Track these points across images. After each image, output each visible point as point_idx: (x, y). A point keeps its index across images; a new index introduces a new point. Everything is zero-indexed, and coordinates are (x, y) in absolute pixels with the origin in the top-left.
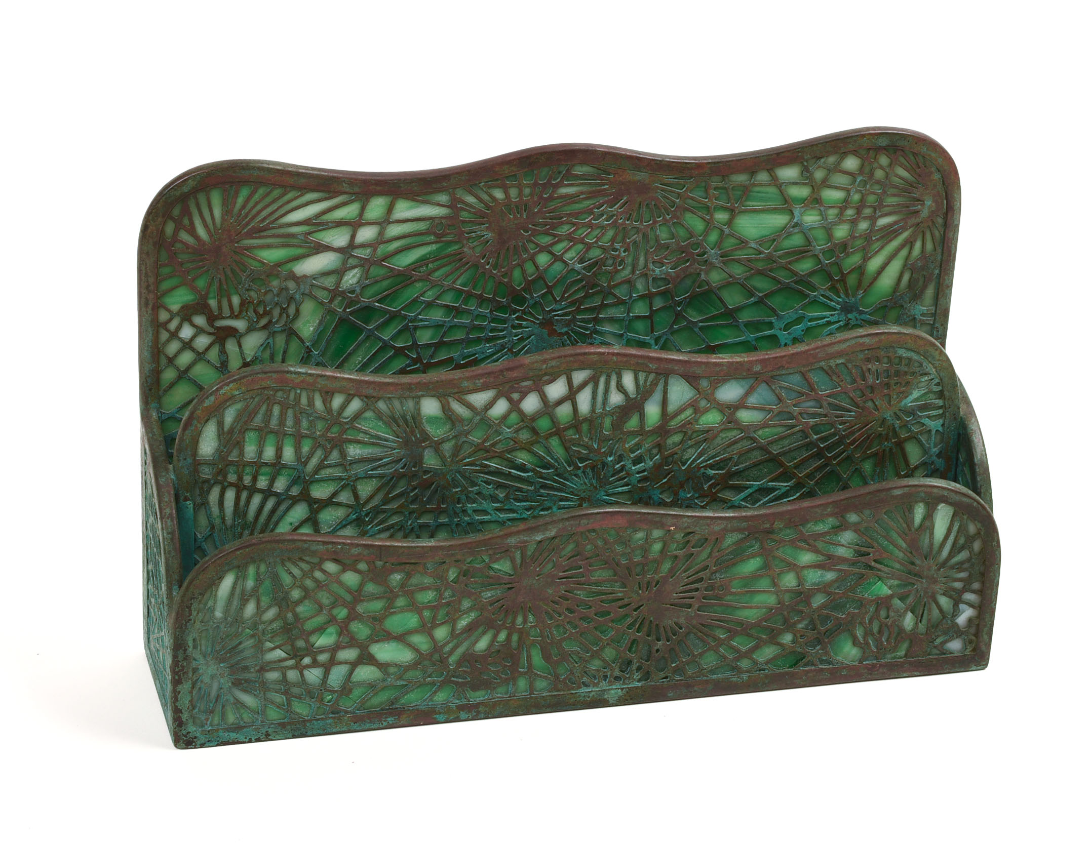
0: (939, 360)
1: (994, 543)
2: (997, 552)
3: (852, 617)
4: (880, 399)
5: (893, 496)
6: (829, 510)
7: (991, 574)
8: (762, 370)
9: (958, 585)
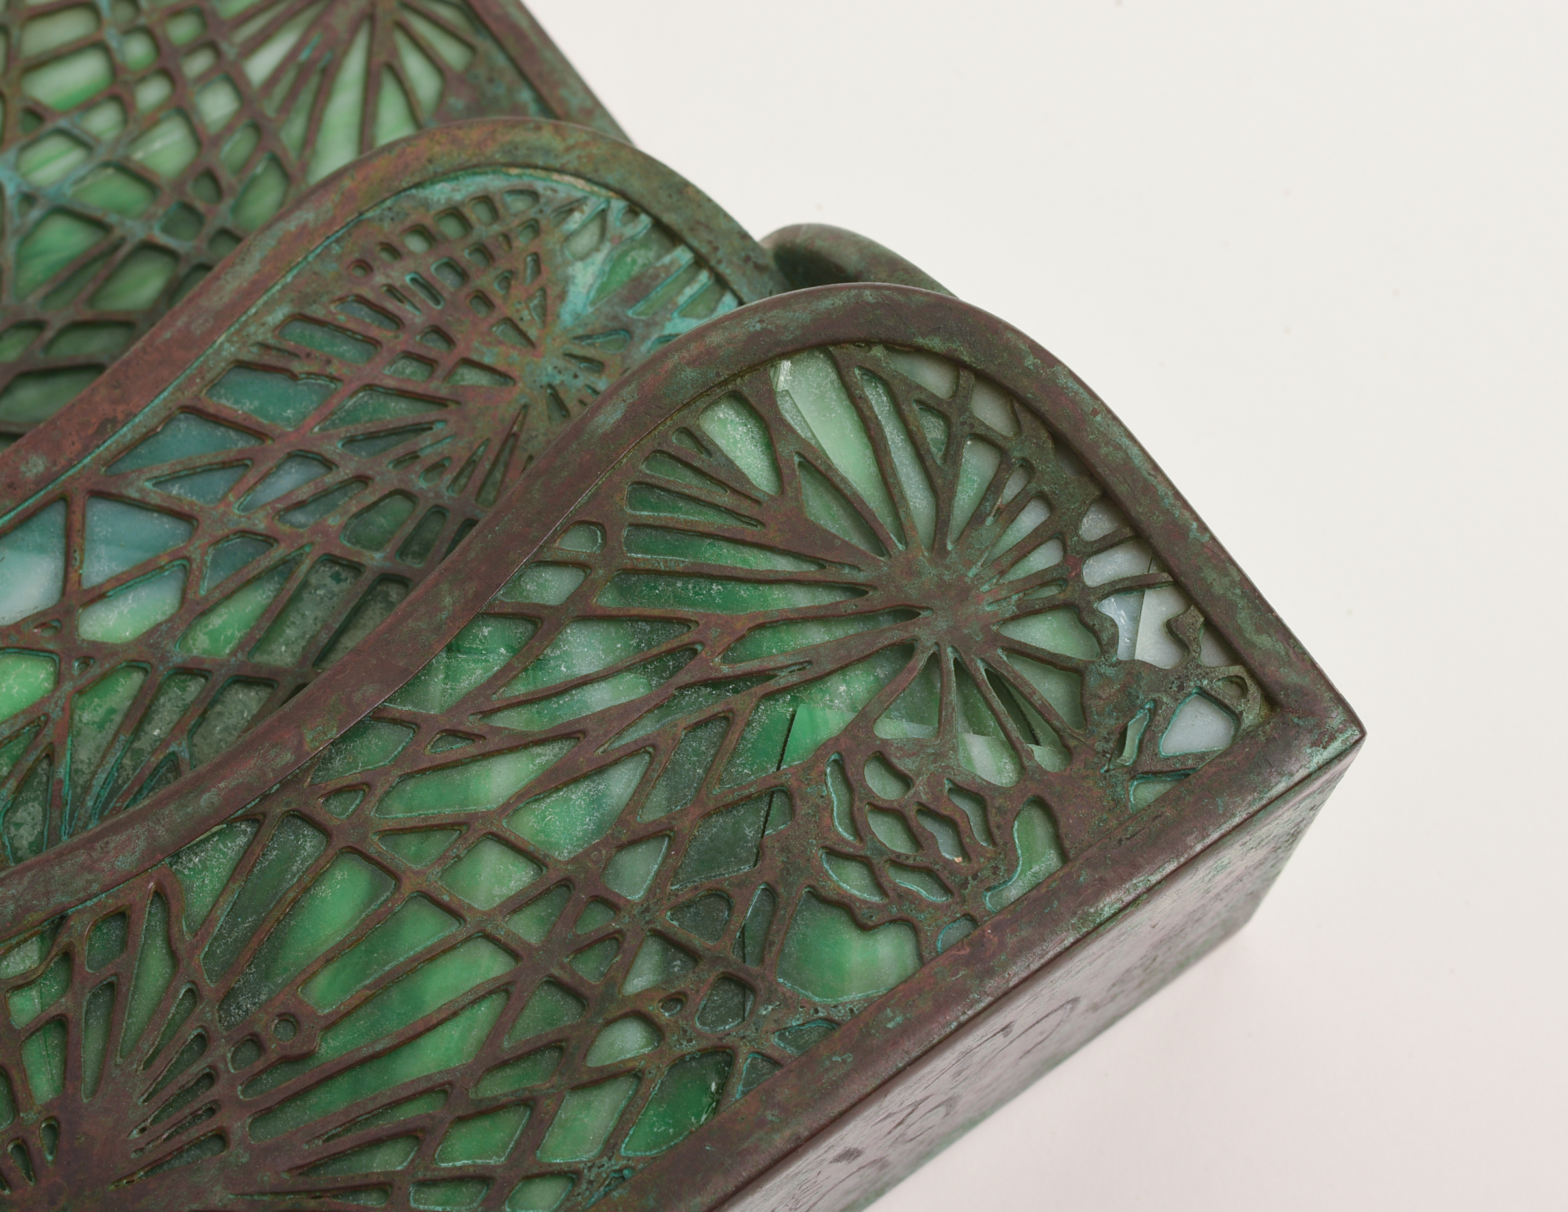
0: (569, 149)
1: (1029, 361)
2: (1062, 380)
3: (785, 850)
4: (489, 344)
5: (605, 435)
6: (448, 600)
7: (1104, 450)
8: (55, 463)
9: (1044, 558)
